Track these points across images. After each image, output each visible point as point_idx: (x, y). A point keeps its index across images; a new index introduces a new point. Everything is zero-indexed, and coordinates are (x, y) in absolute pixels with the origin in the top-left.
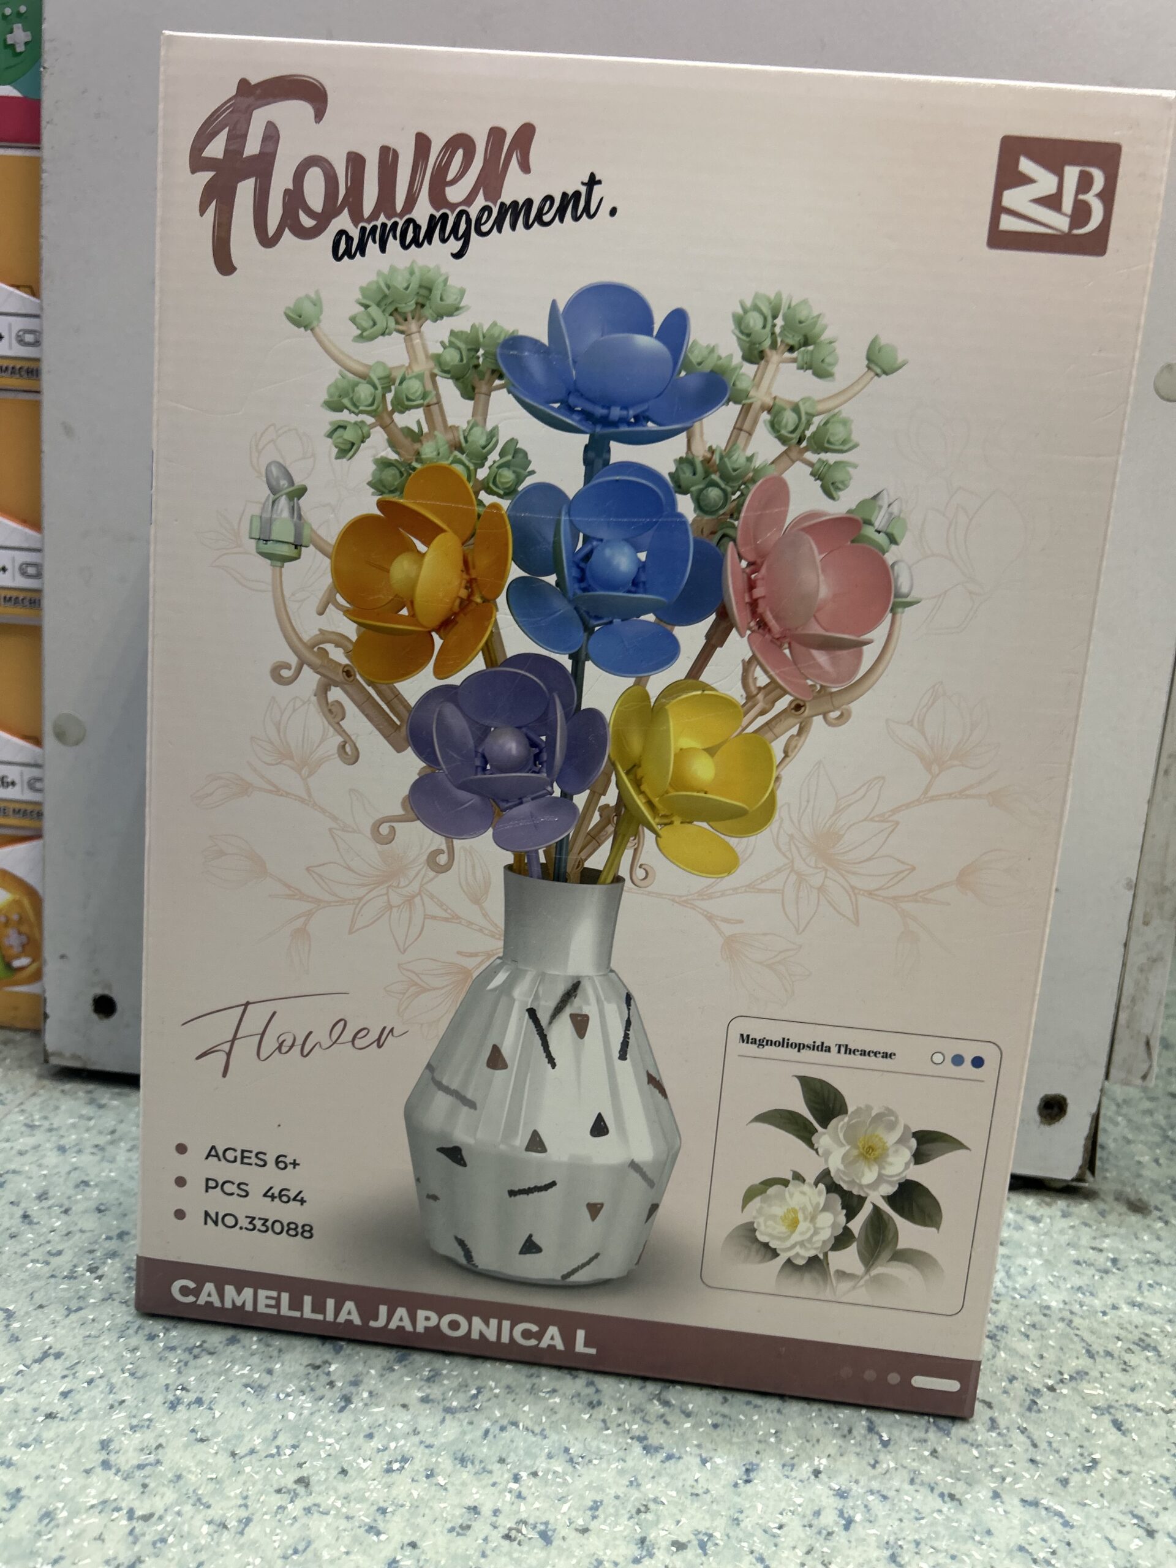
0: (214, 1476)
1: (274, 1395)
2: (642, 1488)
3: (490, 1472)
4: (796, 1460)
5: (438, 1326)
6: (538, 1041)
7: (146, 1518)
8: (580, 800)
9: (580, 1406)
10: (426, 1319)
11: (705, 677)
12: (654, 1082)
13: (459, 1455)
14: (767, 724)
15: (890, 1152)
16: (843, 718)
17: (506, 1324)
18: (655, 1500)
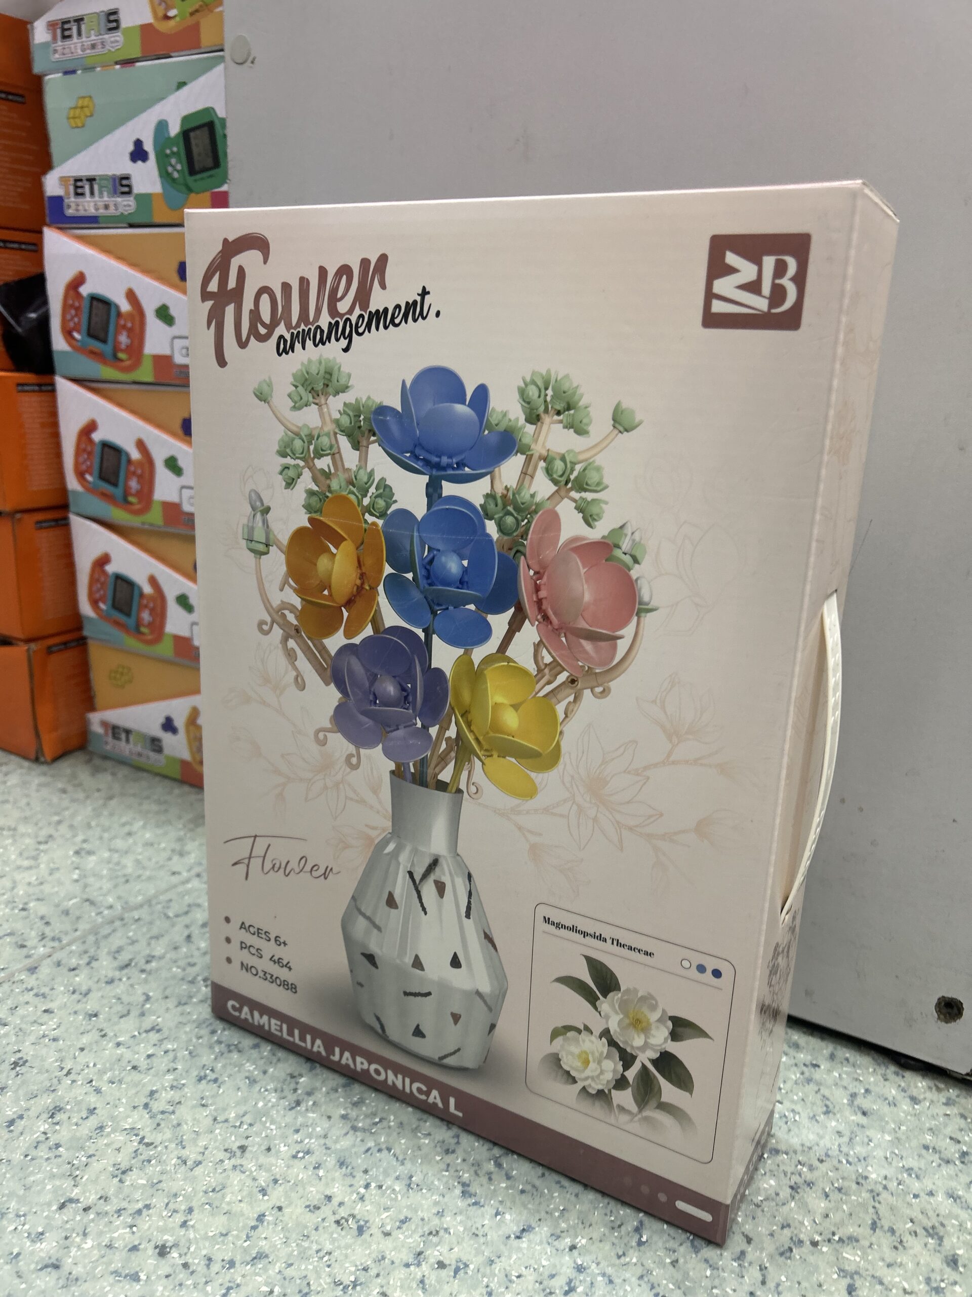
0: (197, 1130)
1: (258, 1088)
2: (443, 1219)
3: (354, 1177)
4: (563, 1235)
5: (368, 1070)
6: (414, 893)
7: (148, 1145)
8: (433, 731)
9: (439, 1150)
10: (361, 1064)
11: (510, 652)
12: (489, 938)
13: (342, 1160)
14: (552, 691)
15: (653, 1027)
16: (605, 693)
17: (407, 1081)
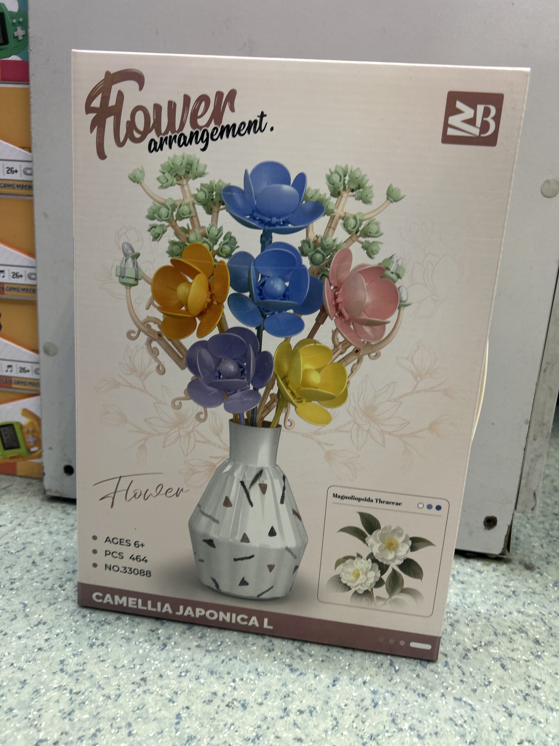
0: (106, 676)
1: (134, 642)
2: (288, 687)
3: (223, 678)
4: (356, 677)
5: (205, 615)
6: (245, 495)
7: (77, 693)
8: (262, 391)
9: (265, 651)
10: (199, 612)
11: (316, 337)
12: (296, 513)
13: (211, 670)
14: (343, 358)
15: (400, 546)
16: (377, 356)
17: (234, 615)
18: (293, 692)
